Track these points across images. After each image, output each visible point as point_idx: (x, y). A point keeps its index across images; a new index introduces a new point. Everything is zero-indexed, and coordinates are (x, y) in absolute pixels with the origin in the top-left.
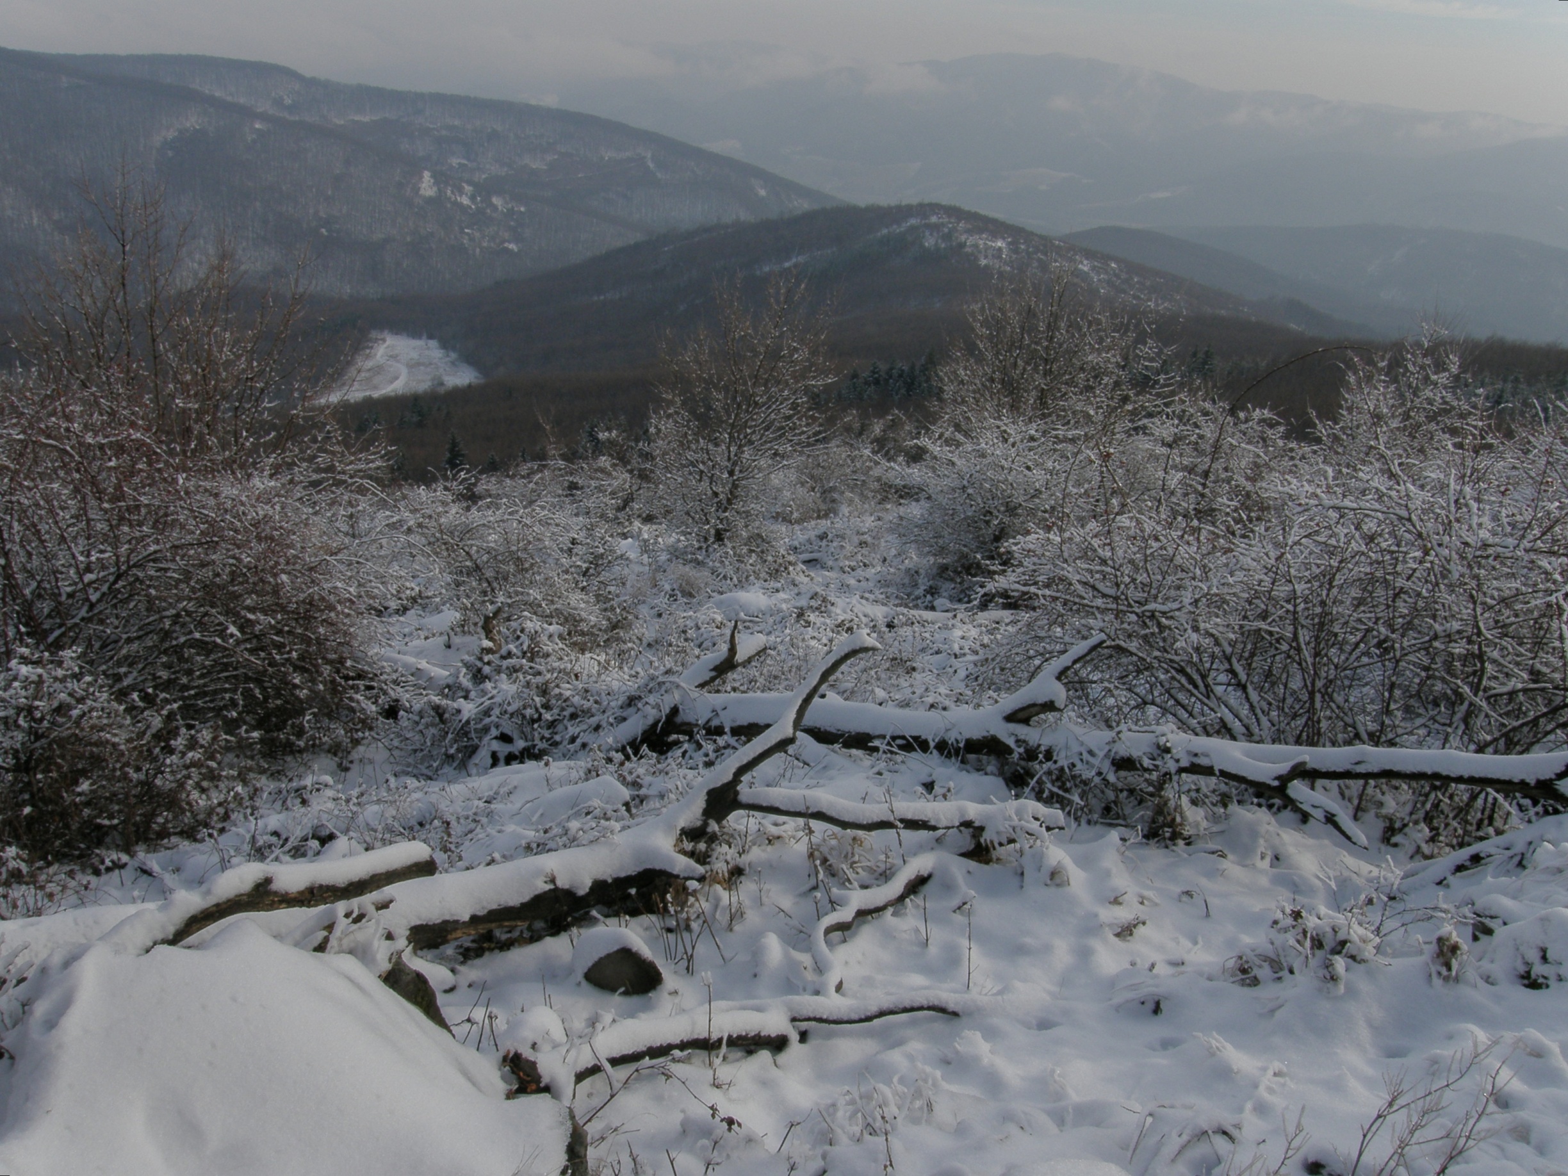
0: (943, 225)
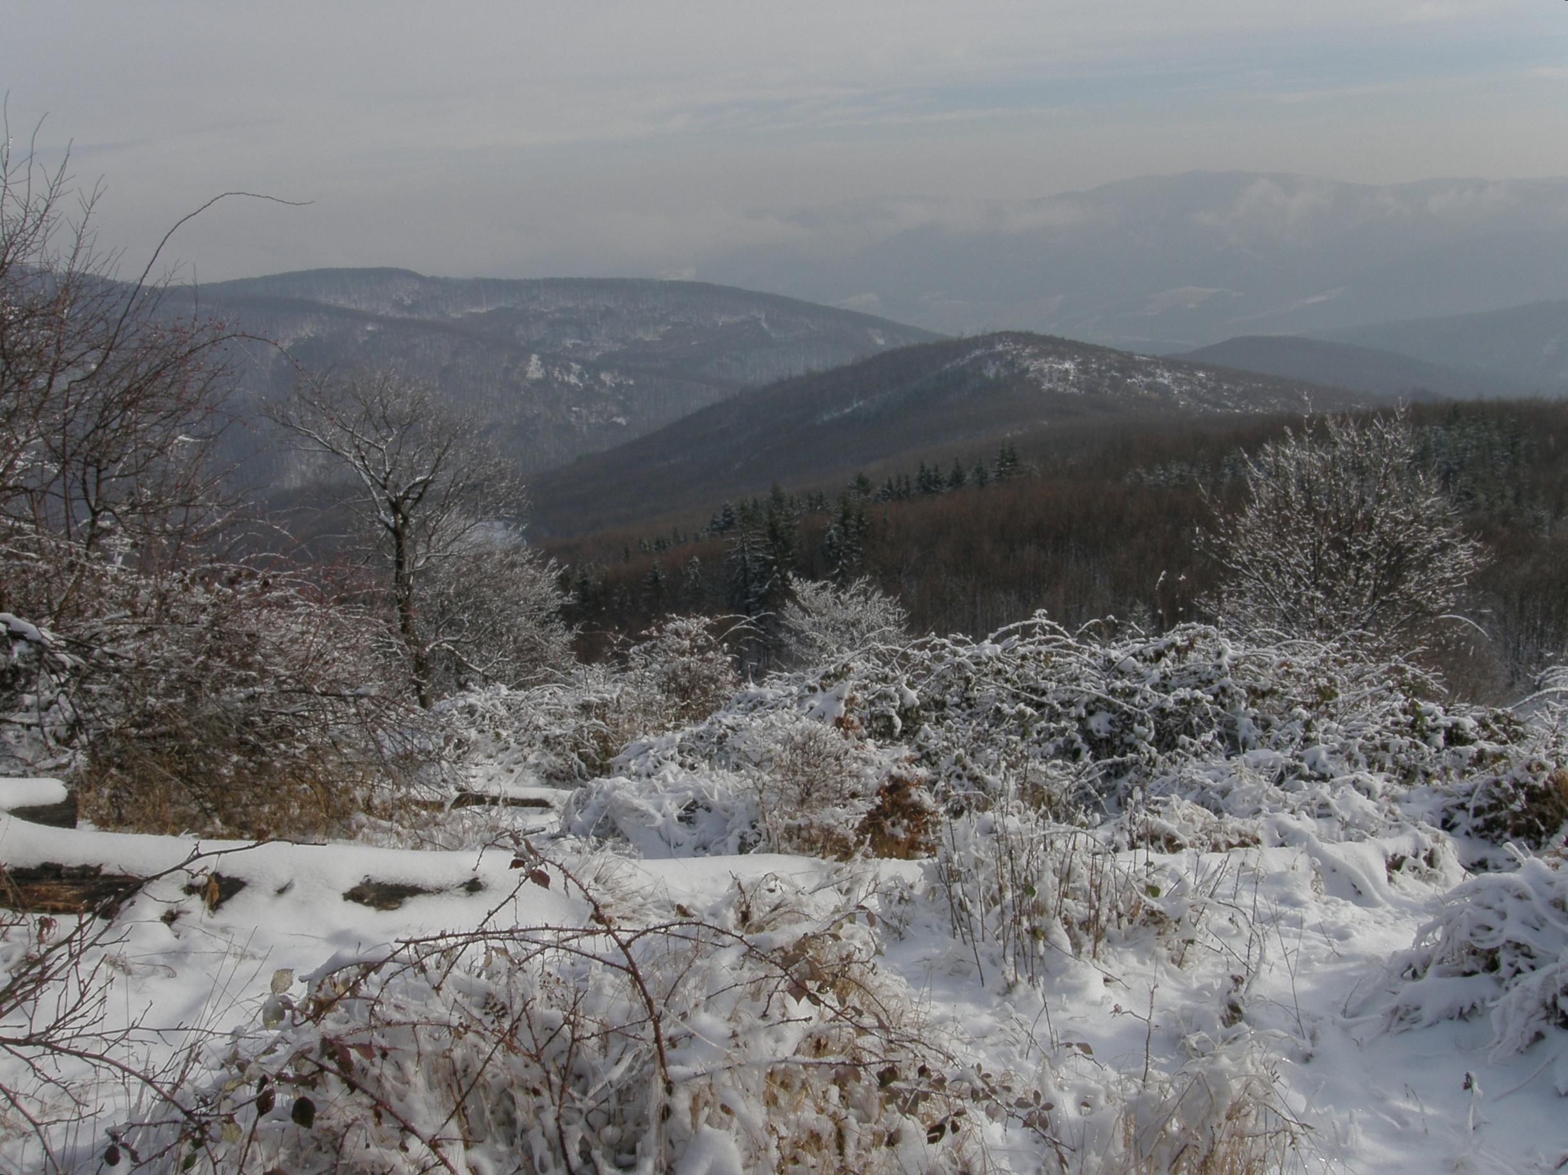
0: (1007, 352)
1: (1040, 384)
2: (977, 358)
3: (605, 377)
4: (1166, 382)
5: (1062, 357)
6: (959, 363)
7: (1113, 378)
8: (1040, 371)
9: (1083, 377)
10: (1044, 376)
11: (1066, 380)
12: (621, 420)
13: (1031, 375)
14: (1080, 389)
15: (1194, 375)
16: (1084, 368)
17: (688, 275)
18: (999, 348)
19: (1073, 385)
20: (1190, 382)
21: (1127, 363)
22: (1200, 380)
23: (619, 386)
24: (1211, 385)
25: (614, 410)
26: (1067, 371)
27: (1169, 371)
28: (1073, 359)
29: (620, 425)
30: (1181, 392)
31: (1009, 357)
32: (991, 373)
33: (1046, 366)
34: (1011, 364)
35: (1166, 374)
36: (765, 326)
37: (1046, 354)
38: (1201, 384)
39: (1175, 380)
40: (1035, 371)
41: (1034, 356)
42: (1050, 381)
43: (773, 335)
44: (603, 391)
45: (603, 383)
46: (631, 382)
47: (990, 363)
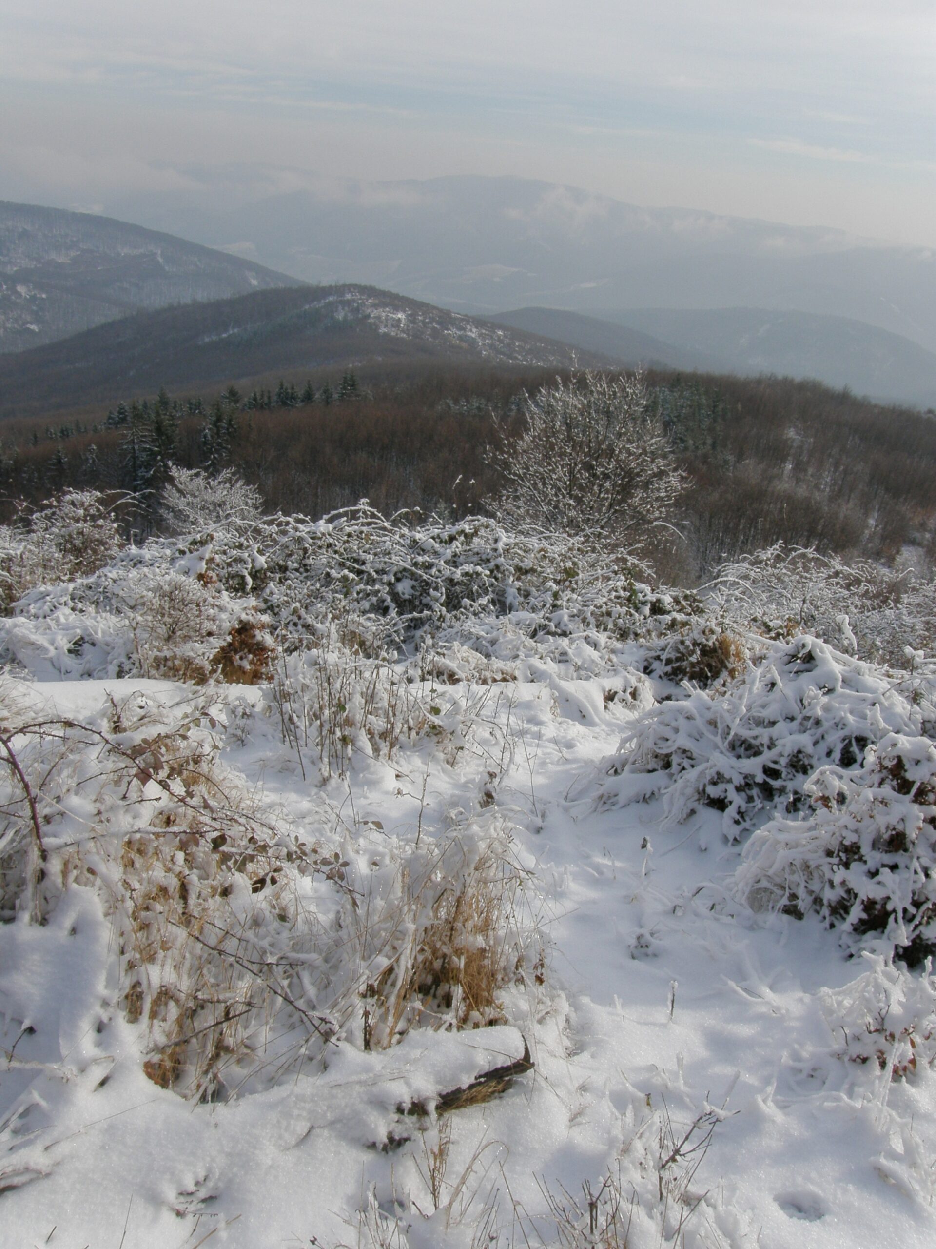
0: (354, 301)
1: (377, 327)
2: (330, 304)
3: (20, 289)
4: (473, 336)
5: (396, 309)
6: (316, 305)
7: (434, 329)
8: (379, 318)
9: (411, 326)
10: (381, 322)
11: (398, 326)
12: (34, 327)
13: (371, 320)
14: (408, 335)
15: (495, 332)
16: (412, 319)
17: (96, 210)
18: (348, 296)
19: (403, 331)
20: (492, 338)
21: (445, 318)
22: (499, 336)
23: (34, 298)
24: (507, 341)
25: (29, 318)
26: (399, 320)
27: (476, 328)
28: (404, 311)
29: (32, 331)
30: (484, 345)
31: (355, 305)
32: (340, 315)
33: (384, 314)
34: (357, 310)
35: (474, 330)
36: (160, 260)
37: (384, 305)
38: (501, 341)
39: (481, 335)
40: (375, 317)
41: (375, 306)
42: (386, 326)
43: (167, 268)
44: (18, 301)
45: (19, 295)
46: (44, 296)
47: (340, 308)
